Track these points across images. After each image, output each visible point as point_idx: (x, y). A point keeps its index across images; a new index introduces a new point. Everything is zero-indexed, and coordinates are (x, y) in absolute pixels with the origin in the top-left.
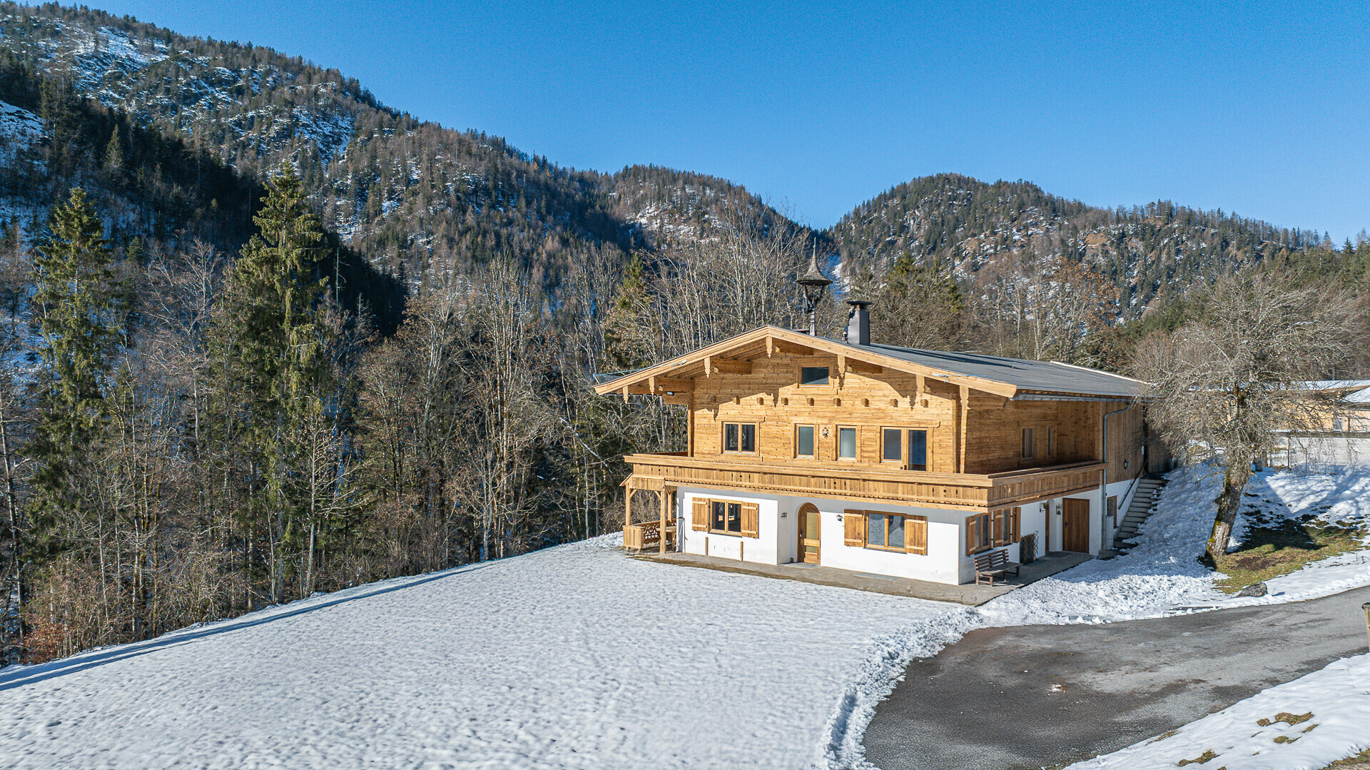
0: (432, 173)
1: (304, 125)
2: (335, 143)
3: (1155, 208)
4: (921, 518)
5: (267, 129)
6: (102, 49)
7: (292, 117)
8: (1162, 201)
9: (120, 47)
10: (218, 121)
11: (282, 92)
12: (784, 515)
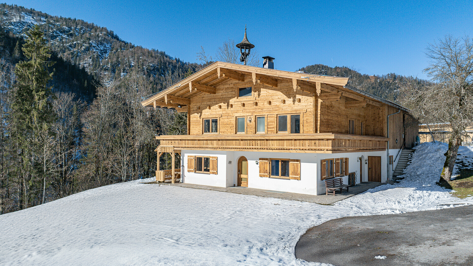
0: (138, 63)
1: (93, 46)
2: (104, 53)
3: (390, 76)
4: (297, 161)
5: (81, 48)
6: (22, 20)
7: (89, 44)
8: (392, 73)
9: (29, 19)
10: (63, 45)
11: (86, 35)
12: (230, 162)
